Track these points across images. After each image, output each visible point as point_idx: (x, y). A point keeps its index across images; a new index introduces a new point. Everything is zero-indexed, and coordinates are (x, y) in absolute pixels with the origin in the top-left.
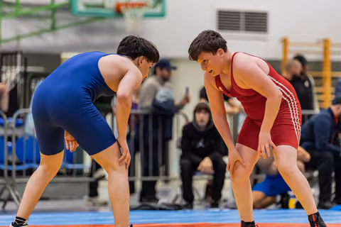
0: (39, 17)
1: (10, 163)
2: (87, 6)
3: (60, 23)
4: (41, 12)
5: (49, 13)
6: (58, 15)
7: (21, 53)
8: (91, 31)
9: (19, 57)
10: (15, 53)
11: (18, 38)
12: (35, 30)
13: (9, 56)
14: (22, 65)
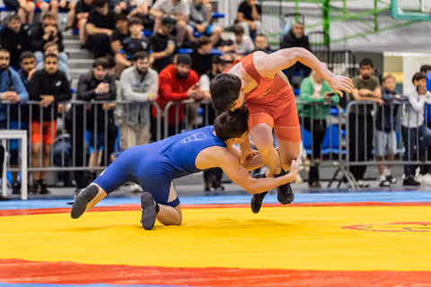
0: (363, 20)
1: (344, 148)
2: (405, 11)
3: (382, 25)
4: (366, 15)
5: (373, 17)
6: (379, 19)
7: (350, 52)
8: (410, 32)
9: (347, 55)
10: (344, 52)
11: (345, 39)
12: (361, 31)
13: (339, 55)
14: (350, 63)
